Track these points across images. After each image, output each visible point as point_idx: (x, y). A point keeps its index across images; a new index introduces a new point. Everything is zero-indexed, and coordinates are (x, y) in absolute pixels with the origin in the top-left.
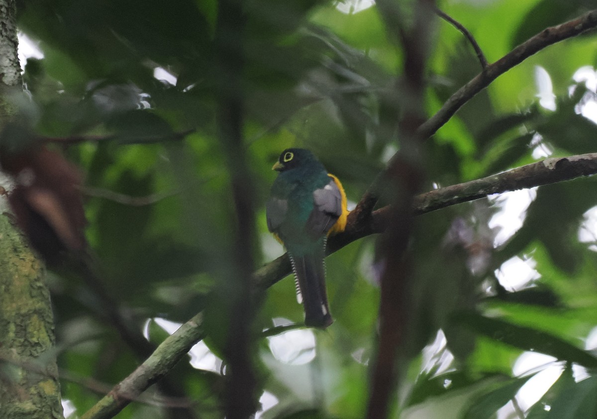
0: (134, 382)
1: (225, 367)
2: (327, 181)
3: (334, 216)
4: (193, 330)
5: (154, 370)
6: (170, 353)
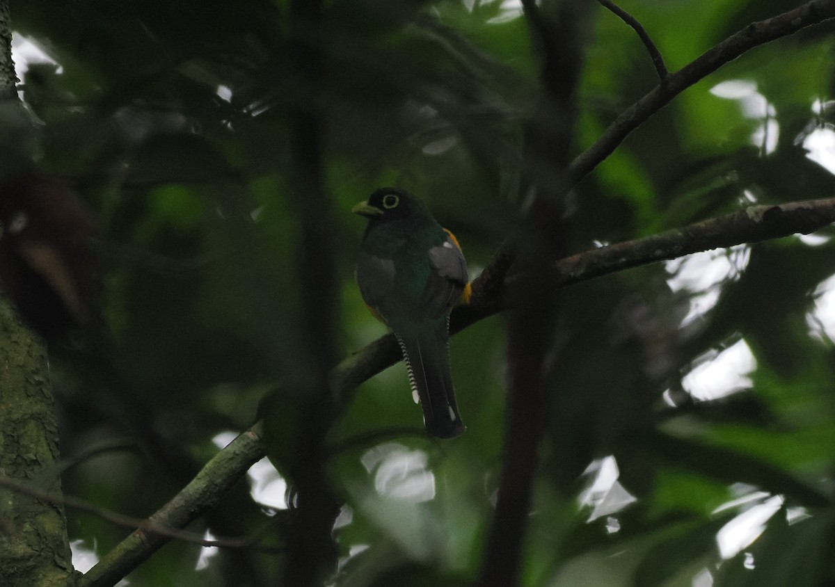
5: (198, 499)
6: (220, 476)
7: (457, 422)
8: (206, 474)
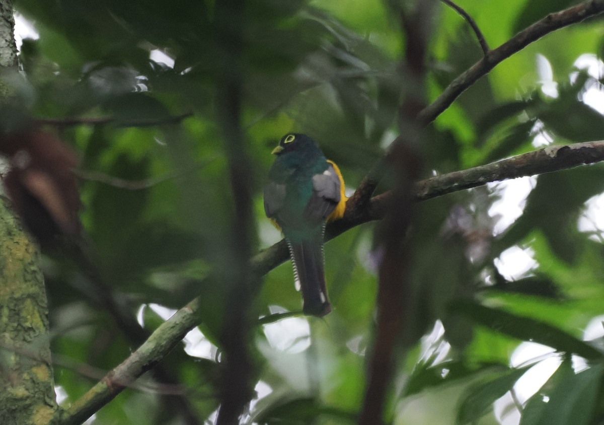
0: (128, 369)
1: (220, 355)
2: (326, 167)
3: (334, 202)
4: (188, 317)
5: (149, 356)
6: (165, 340)
7: (326, 304)
8: (155, 338)
